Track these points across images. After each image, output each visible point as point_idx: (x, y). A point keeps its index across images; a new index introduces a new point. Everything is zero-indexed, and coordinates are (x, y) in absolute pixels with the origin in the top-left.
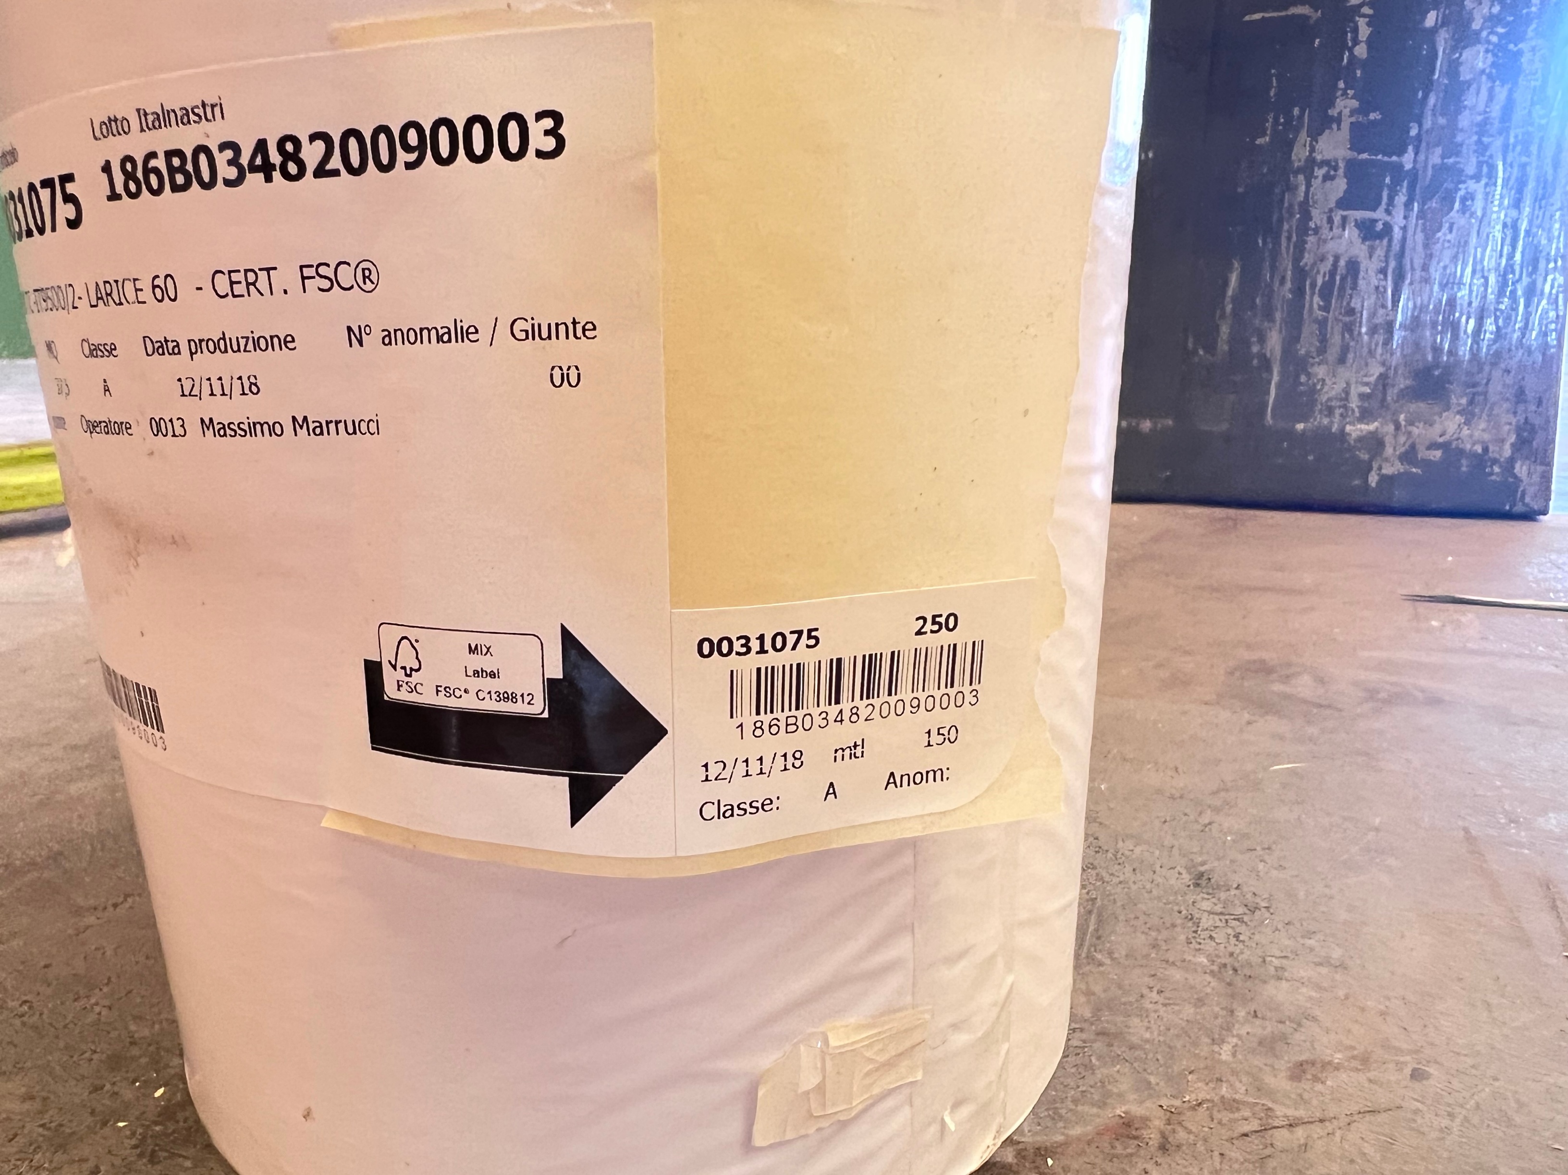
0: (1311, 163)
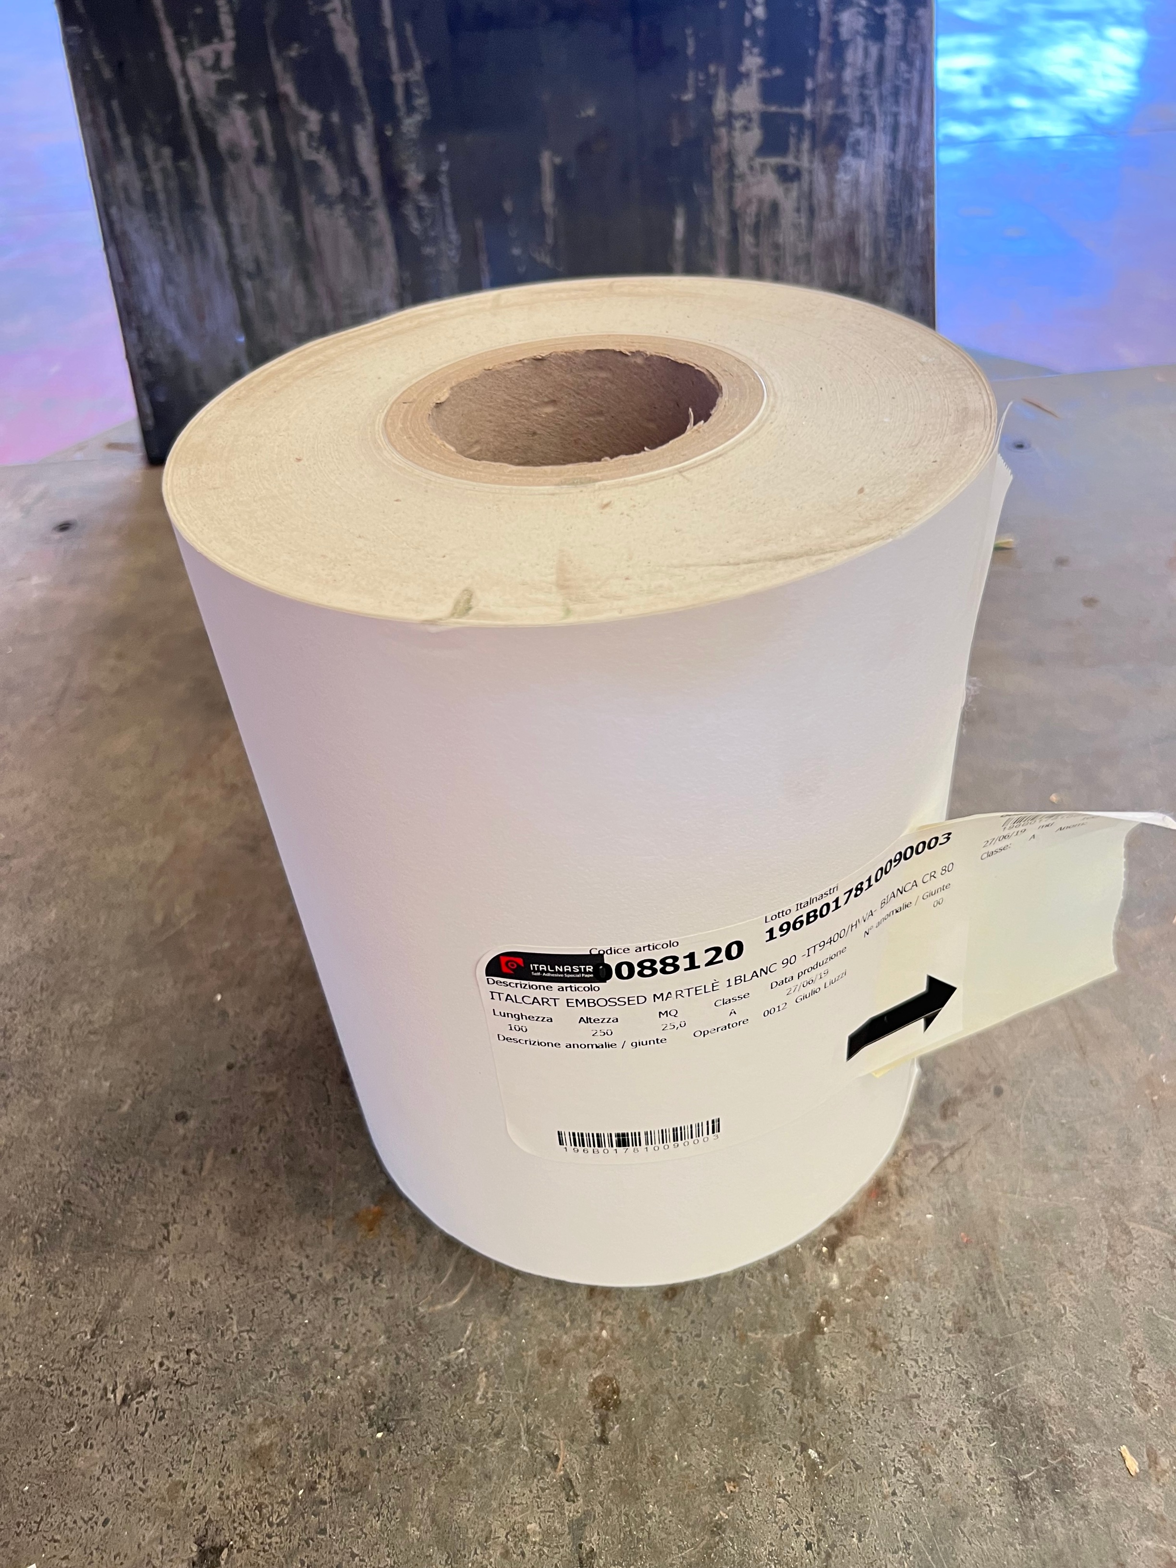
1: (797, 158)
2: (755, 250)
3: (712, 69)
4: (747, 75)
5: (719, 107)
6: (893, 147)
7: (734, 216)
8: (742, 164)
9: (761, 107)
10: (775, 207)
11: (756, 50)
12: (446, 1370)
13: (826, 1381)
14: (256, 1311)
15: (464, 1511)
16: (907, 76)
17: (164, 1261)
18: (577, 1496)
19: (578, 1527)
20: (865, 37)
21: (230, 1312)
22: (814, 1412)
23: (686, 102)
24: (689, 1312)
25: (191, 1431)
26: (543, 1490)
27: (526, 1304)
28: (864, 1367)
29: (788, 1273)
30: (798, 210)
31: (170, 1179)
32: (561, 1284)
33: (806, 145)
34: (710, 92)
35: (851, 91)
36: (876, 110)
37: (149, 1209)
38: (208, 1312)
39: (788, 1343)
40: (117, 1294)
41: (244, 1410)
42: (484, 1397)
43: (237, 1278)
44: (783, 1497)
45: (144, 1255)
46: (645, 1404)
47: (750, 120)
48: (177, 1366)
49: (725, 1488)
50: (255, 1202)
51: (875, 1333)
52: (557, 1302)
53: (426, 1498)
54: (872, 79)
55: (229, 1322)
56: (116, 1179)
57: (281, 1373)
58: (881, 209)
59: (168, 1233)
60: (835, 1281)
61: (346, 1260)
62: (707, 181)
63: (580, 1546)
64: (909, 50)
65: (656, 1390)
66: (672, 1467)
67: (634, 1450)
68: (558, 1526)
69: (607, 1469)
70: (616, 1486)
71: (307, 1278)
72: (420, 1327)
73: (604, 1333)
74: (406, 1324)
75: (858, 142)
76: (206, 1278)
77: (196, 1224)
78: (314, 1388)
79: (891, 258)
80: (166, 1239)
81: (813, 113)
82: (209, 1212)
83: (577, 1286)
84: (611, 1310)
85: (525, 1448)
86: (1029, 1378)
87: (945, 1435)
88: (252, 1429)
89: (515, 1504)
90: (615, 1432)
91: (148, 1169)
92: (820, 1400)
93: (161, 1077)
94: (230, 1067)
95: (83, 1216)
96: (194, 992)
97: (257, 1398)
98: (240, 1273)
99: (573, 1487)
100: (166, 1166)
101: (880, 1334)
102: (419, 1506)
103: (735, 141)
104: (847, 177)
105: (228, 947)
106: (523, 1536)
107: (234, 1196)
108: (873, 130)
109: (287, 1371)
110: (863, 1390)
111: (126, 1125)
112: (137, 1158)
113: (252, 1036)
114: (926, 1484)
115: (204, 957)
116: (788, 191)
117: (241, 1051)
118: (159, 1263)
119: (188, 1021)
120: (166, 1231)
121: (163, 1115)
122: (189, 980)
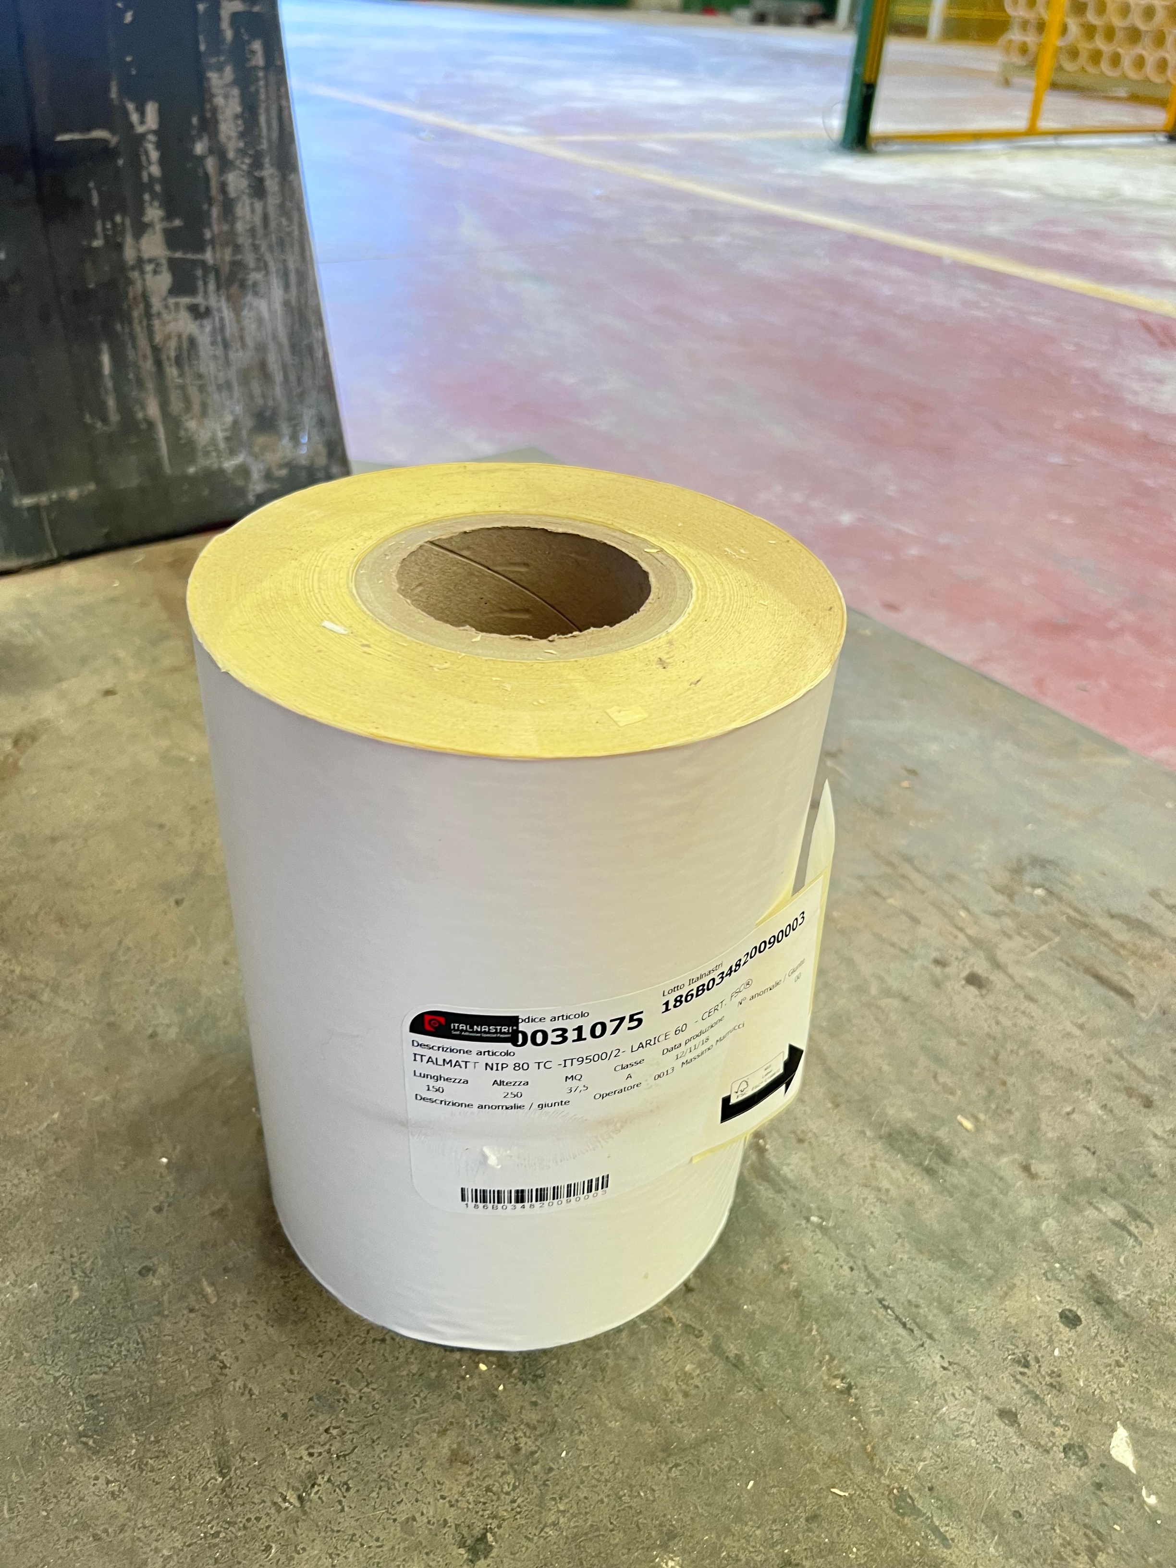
0: (140, 261)
1: (206, 296)
2: (179, 381)
3: (118, 219)
4: (151, 225)
5: (129, 254)
6: (287, 287)
7: (156, 350)
8: (156, 304)
9: (168, 253)
10: (192, 341)
11: (156, 204)
13: (790, 1176)
14: (360, 1368)
15: (637, 1389)
16: (287, 229)
17: (239, 1383)
18: (700, 1331)
19: (716, 1348)
20: (251, 196)
21: (338, 1383)
22: (798, 1196)
23: (95, 248)
25: (383, 1480)
26: (677, 1342)
28: (804, 1156)
30: (214, 343)
31: (183, 1323)
33: (212, 286)
34: (118, 240)
35: (243, 240)
36: (268, 257)
37: (182, 1356)
38: (317, 1394)
39: (752, 1167)
40: (216, 1432)
41: (413, 1437)
43: (321, 1356)
45: (215, 1390)
47: (158, 265)
48: (327, 1447)
49: (782, 1269)
50: (284, 1295)
51: (796, 1134)
53: (605, 1400)
54: (260, 232)
55: (343, 1390)
56: (124, 1353)
58: (284, 340)
59: (222, 1362)
62: (127, 319)
63: (727, 1358)
64: (287, 207)
66: (743, 1277)
67: (714, 1283)
68: (703, 1356)
69: (706, 1304)
70: (720, 1309)
75: (255, 285)
76: (292, 1372)
77: (242, 1341)
79: (299, 380)
80: (225, 1367)
81: (215, 259)
82: (246, 1326)
85: (645, 1326)
88: (433, 1446)
89: (667, 1362)
91: (151, 1327)
92: (795, 1188)
93: (91, 1251)
94: (159, 1210)
95: (119, 1398)
96: (58, 1169)
97: (417, 1423)
98: (320, 1352)
99: (694, 1328)
100: (167, 1316)
101: (799, 1132)
102: (604, 1407)
103: (148, 283)
104: (252, 314)
105: (59, 1117)
106: (688, 1376)
107: (259, 1301)
108: (267, 273)
109: (426, 1392)
110: (814, 1169)
111: (91, 1307)
112: (131, 1325)
113: (158, 1177)
114: (884, 1197)
115: (40, 1136)
116: (202, 326)
117: (157, 1193)
118: (234, 1388)
119: (75, 1195)
120: (218, 1362)
121: (124, 1280)
122: (41, 1162)
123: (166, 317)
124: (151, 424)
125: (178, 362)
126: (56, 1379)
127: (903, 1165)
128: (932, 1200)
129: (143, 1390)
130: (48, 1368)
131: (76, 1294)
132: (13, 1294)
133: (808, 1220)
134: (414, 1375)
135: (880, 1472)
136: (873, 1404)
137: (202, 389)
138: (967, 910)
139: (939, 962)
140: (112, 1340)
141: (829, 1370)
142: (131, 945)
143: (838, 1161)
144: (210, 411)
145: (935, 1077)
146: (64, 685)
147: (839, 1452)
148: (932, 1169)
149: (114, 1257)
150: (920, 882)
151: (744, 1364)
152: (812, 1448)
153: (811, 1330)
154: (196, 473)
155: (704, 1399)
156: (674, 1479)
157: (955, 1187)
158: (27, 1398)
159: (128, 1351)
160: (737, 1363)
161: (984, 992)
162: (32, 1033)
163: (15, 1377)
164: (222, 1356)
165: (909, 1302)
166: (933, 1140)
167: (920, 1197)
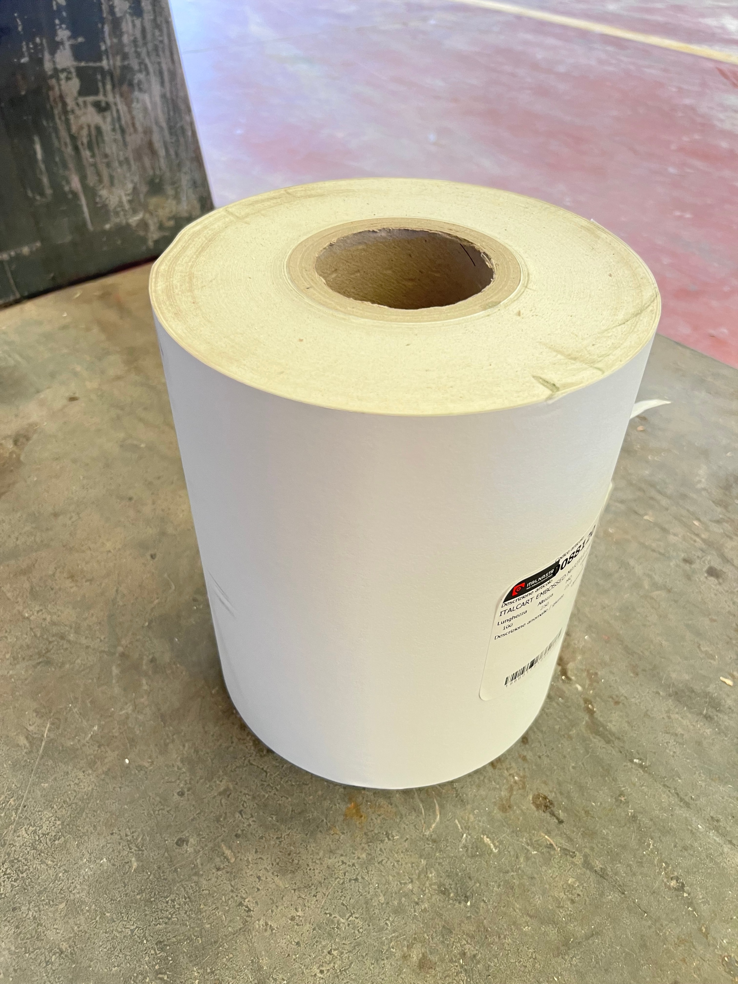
0: (56, 71)
1: (105, 95)
2: (91, 160)
3: (38, 40)
4: (62, 43)
5: (48, 66)
6: (162, 83)
7: (73, 138)
8: (71, 103)
9: (75, 64)
10: (98, 129)
11: (64, 26)
12: (467, 850)
13: (614, 729)
14: (344, 902)
15: (538, 901)
16: (160, 39)
17: (262, 922)
18: (574, 852)
19: (587, 864)
20: (132, 15)
21: (331, 915)
22: (622, 745)
23: (24, 64)
24: (540, 742)
26: (559, 862)
27: (471, 792)
28: (621, 714)
29: (560, 697)
30: (114, 130)
31: (214, 879)
32: (476, 772)
33: (109, 87)
34: (40, 56)
35: (129, 49)
36: (147, 61)
37: (218, 905)
38: (317, 925)
39: (587, 726)
40: (252, 961)
41: (391, 952)
42: (496, 847)
43: (316, 896)
44: (643, 785)
45: (246, 929)
46: (561, 793)
47: (70, 73)
48: (332, 965)
49: (621, 801)
50: (281, 852)
51: (612, 698)
52: (483, 781)
53: (517, 911)
54: (140, 42)
55: (336, 920)
56: (177, 906)
57: (391, 919)
58: (164, 125)
59: (247, 907)
60: (579, 688)
61: (364, 841)
62: (51, 117)
63: (596, 871)
64: (159, 22)
65: (559, 784)
66: (596, 809)
67: (576, 815)
68: (579, 871)
69: (574, 832)
70: (584, 835)
71: (353, 865)
72: (434, 841)
73: (516, 778)
74: (427, 846)
75: (140, 83)
76: (296, 910)
77: (258, 890)
78: (415, 911)
79: (177, 154)
80: (249, 910)
81: (109, 65)
82: (259, 878)
83: (484, 767)
84: (508, 766)
85: (535, 852)
86: (674, 675)
87: (669, 717)
88: (405, 957)
89: (555, 878)
90: (562, 814)
91: (192, 885)
92: (619, 738)
93: (139, 830)
94: (181, 794)
95: (179, 942)
96: (105, 769)
97: (391, 942)
98: (313, 893)
99: (569, 851)
100: (202, 875)
101: (614, 697)
102: (518, 916)
103: (63, 87)
104: (139, 106)
105: (98, 729)
106: (571, 887)
107: (265, 858)
108: (148, 73)
109: (393, 916)
110: (628, 722)
111: (147, 873)
112: (178, 885)
113: (176, 769)
114: (680, 740)
115: (88, 744)
116: (104, 118)
117: (178, 781)
118: (259, 927)
119: (120, 788)
120: (244, 907)
121: (167, 850)
122: (92, 764)
123: (78, 112)
124: (75, 195)
125: (90, 146)
126: (132, 931)
127: (690, 716)
128: (713, 739)
129: (196, 934)
130: (125, 923)
131: (135, 865)
132: (90, 868)
133: (632, 761)
134: (382, 904)
135: (715, 946)
136: (701, 897)
137: (108, 165)
138: (699, 520)
139: (687, 561)
140: (167, 897)
141: (666, 874)
142: (125, 592)
143: (644, 716)
144: (116, 181)
145: (699, 647)
146: (42, 396)
147: (684, 934)
148: (710, 717)
149: (157, 833)
150: (664, 502)
151: (608, 875)
152: (665, 933)
153: (649, 845)
154: (111, 228)
155: (585, 904)
156: (576, 966)
157: (727, 728)
158: (115, 948)
159: (179, 905)
160: (602, 875)
161: (721, 581)
162: (67, 666)
163: (103, 932)
164: (246, 903)
165: (712, 817)
166: (707, 694)
167: (705, 738)
